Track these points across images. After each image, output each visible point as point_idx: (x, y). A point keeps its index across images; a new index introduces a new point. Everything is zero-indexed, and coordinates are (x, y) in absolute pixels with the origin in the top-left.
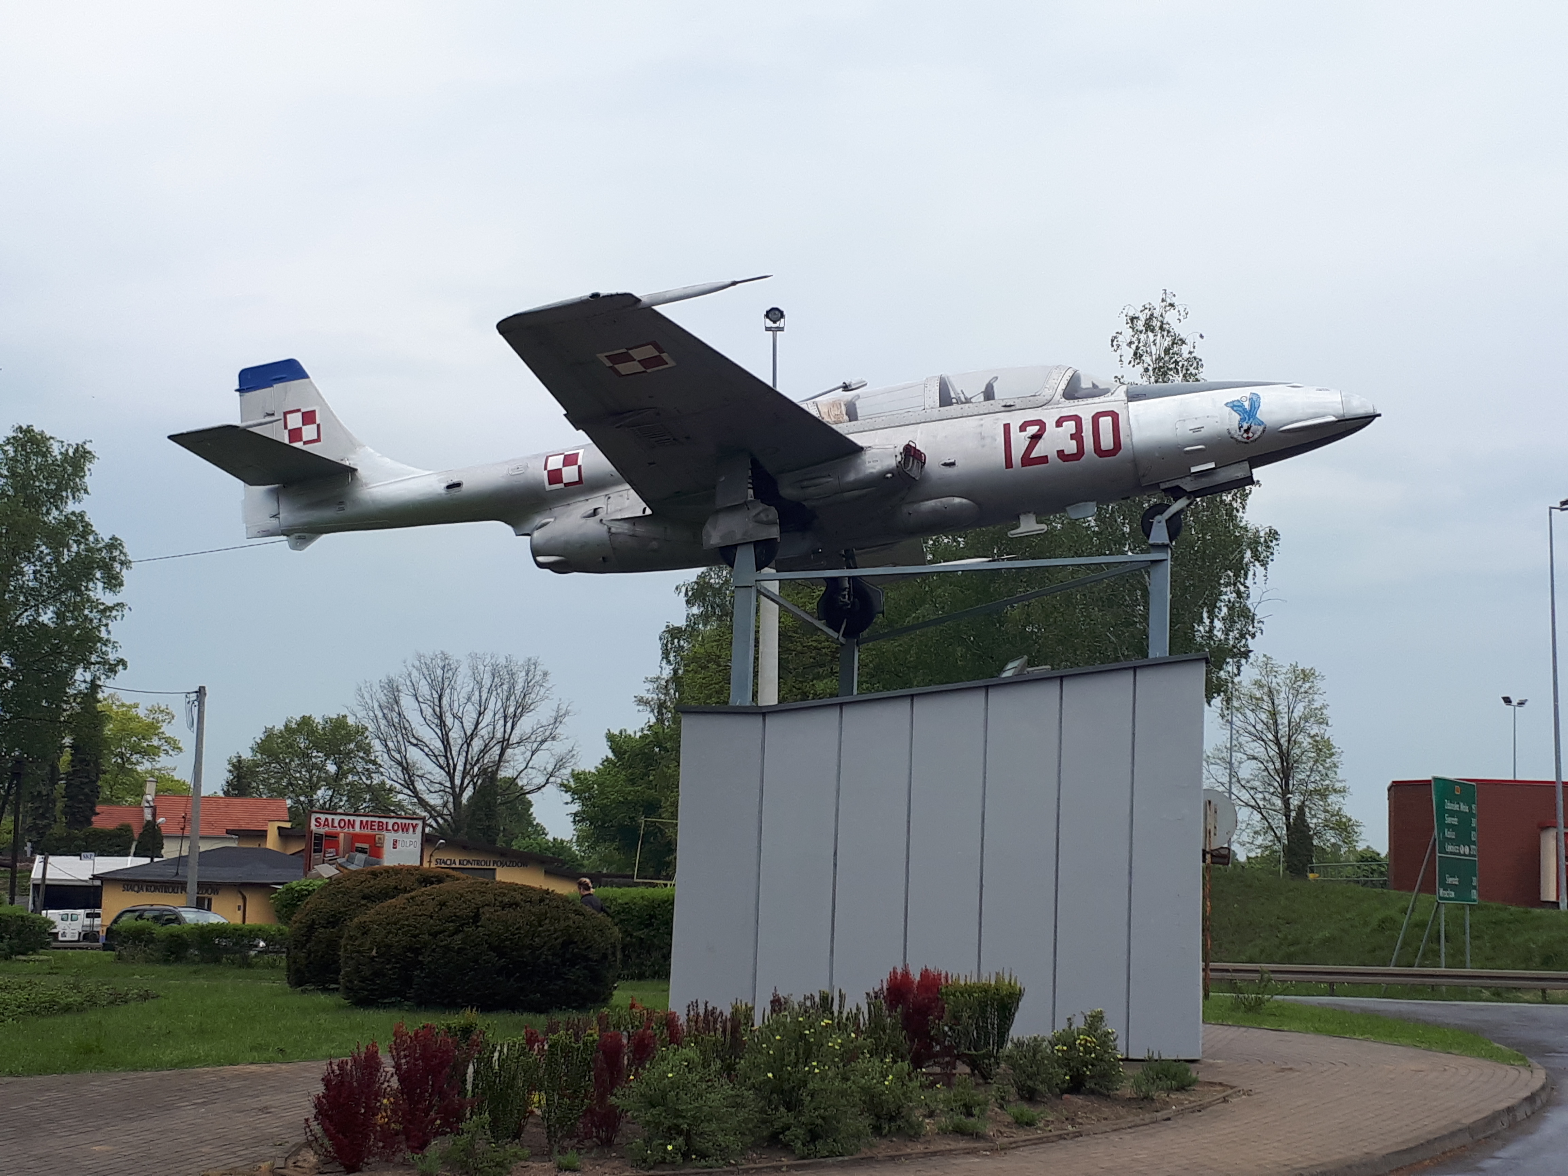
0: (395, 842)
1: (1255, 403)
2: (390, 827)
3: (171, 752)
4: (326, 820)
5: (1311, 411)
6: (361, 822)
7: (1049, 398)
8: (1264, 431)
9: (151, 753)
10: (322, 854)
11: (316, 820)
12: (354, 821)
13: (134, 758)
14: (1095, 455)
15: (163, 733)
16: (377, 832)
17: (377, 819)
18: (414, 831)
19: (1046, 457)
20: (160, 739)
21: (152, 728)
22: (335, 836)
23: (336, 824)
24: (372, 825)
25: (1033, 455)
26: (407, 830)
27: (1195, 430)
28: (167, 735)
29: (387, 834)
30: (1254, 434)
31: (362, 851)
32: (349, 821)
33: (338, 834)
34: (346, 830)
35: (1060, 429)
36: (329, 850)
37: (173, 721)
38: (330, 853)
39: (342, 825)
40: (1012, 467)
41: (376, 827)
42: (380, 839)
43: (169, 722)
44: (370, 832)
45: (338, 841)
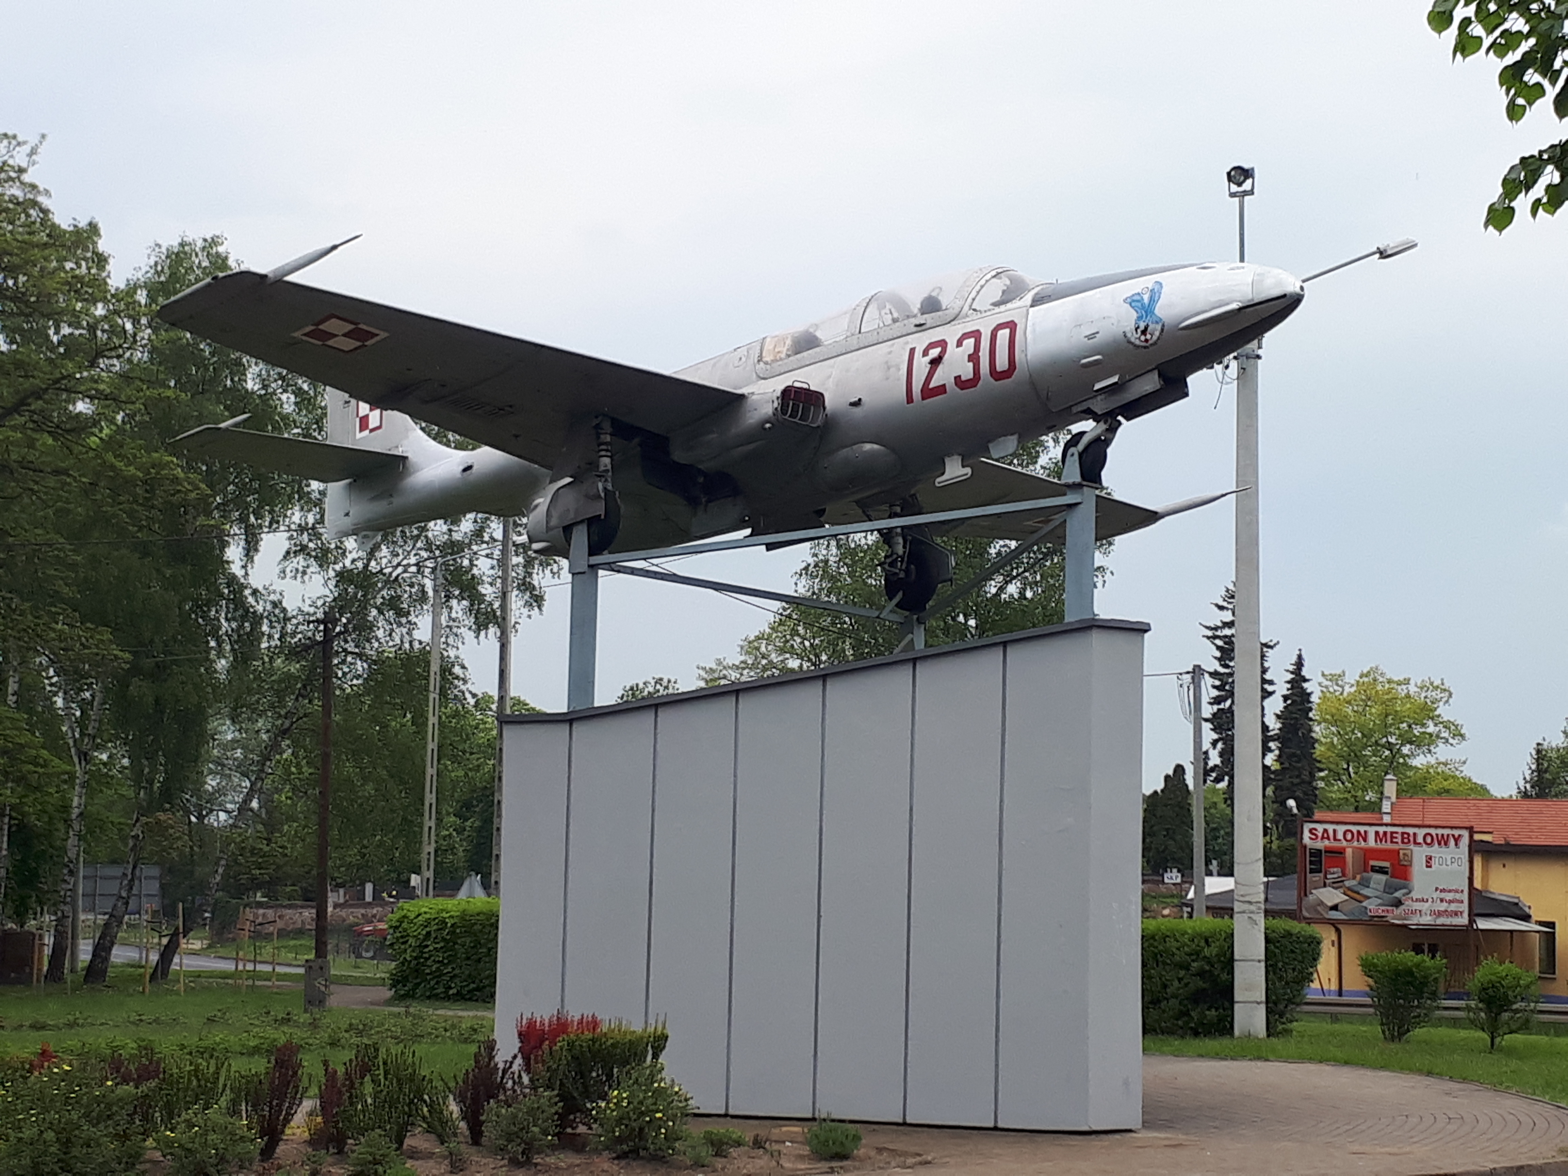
0: (1429, 859)
1: (1155, 294)
2: (1420, 840)
3: (1451, 741)
4: (1325, 831)
5: (1214, 299)
6: (1377, 833)
7: (956, 311)
8: (1162, 330)
9: (1426, 742)
10: (1322, 875)
11: (1311, 831)
12: (1366, 832)
13: (1406, 750)
14: (992, 380)
15: (1439, 716)
16: (1402, 846)
17: (1400, 830)
18: (1456, 844)
19: (944, 385)
20: (1436, 725)
21: (1427, 712)
22: (1341, 852)
23: (1340, 836)
24: (1392, 837)
25: (932, 385)
26: (1446, 844)
27: (1090, 337)
28: (1445, 719)
29: (1416, 849)
30: (1152, 335)
31: (1382, 871)
32: (1359, 832)
33: (1344, 849)
34: (1355, 844)
35: (960, 349)
36: (1332, 870)
37: (1451, 700)
38: (1335, 873)
39: (1349, 837)
40: (912, 402)
41: (1399, 840)
42: (1404, 854)
43: (1447, 701)
44: (1389, 846)
45: (1344, 858)
